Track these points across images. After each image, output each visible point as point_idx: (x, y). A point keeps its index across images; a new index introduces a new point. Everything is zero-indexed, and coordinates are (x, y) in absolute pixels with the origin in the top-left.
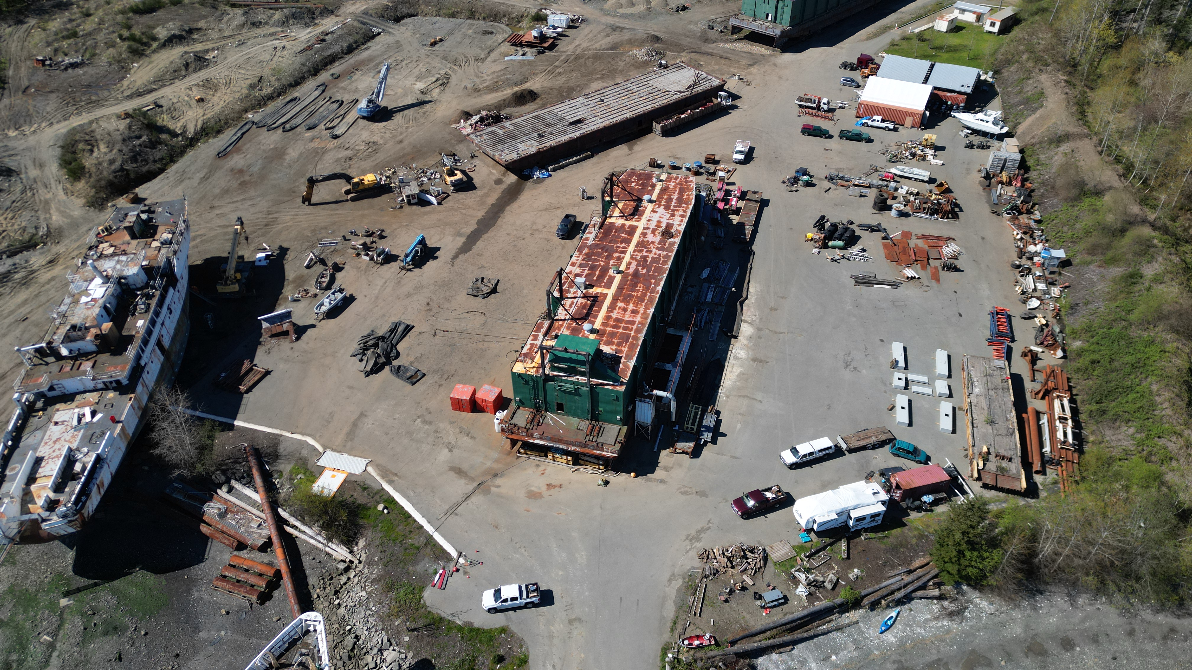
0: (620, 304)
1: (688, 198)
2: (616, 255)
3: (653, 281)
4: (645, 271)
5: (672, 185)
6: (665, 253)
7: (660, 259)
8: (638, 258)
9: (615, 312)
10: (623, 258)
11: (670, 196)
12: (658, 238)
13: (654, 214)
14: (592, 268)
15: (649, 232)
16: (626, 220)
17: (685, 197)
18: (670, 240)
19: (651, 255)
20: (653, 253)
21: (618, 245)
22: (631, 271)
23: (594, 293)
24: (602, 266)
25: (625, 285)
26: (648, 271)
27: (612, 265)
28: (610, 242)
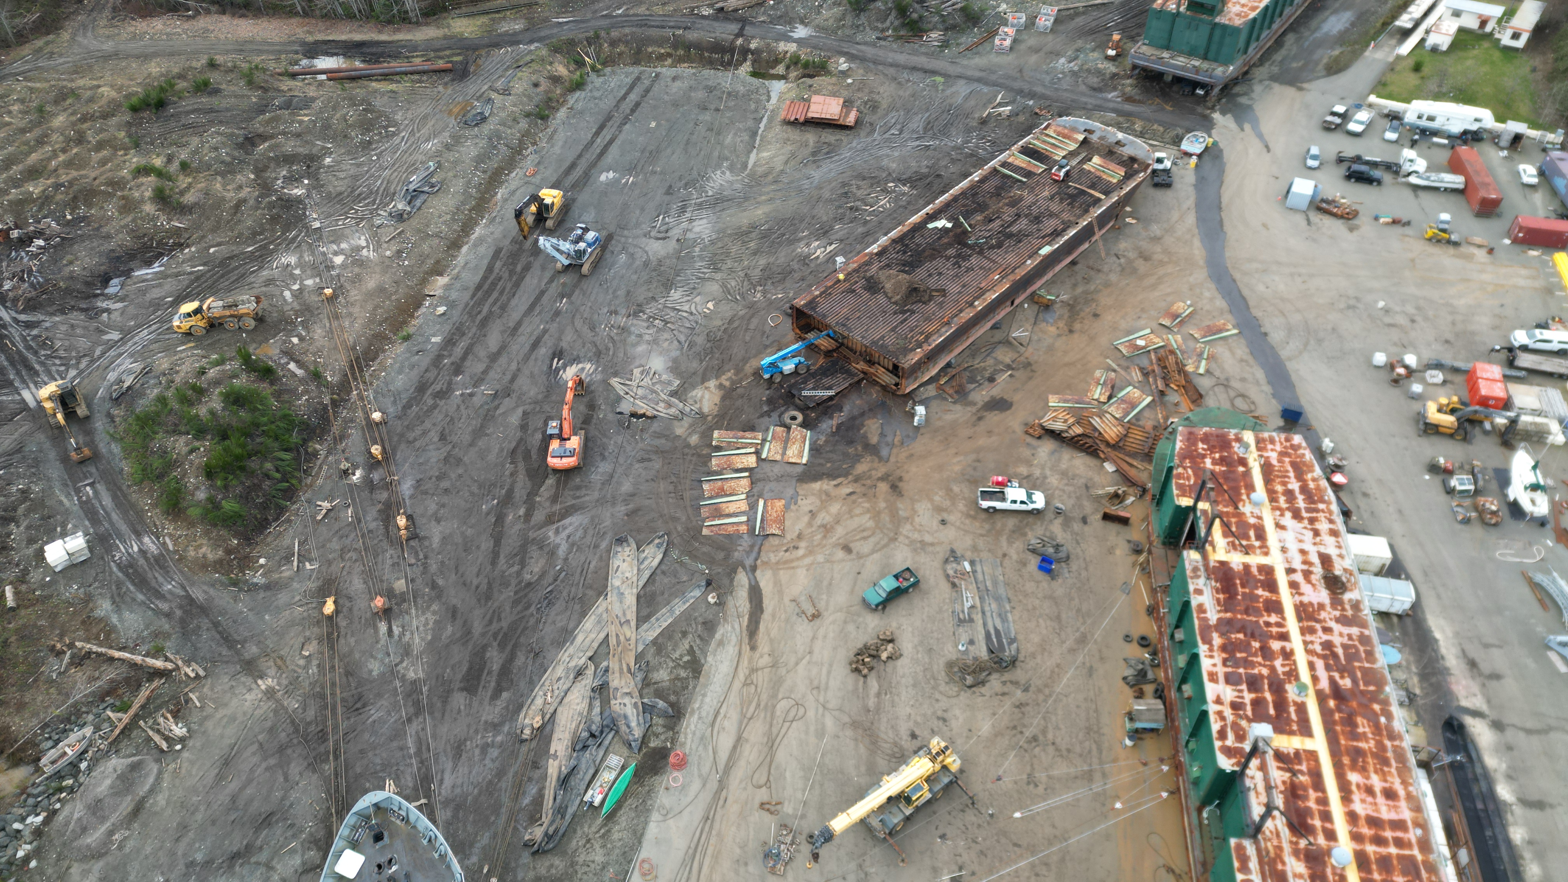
0: (1354, 777)
1: (1318, 488)
2: (1276, 645)
3: (1377, 707)
4: (1348, 682)
5: (1273, 456)
6: (1355, 631)
7: (1357, 650)
9: (1356, 797)
10: (1292, 652)
11: (1284, 484)
12: (1322, 596)
13: (1283, 534)
14: (1253, 684)
15: (1298, 577)
16: (1247, 553)
17: (1312, 485)
18: (1347, 596)
19: (1337, 640)
20: (1336, 632)
21: (1266, 618)
22: (1324, 684)
23: (1292, 752)
24: (1268, 677)
25: (1334, 723)
26: (1355, 681)
27: (1284, 673)
28: (1247, 612)
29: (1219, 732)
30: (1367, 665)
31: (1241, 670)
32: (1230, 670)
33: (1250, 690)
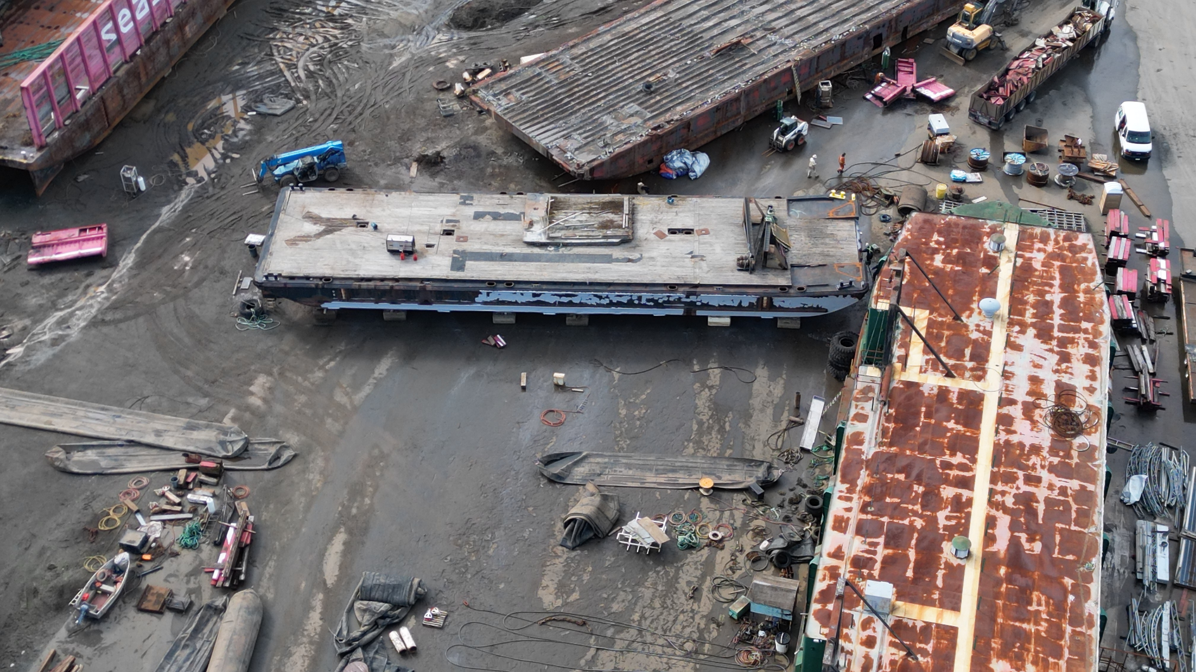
2: (948, 492)
3: (1068, 581)
4: (1037, 547)
5: (1038, 257)
7: (1068, 508)
8: (1009, 501)
10: (970, 502)
11: (1041, 294)
12: (1043, 438)
13: (1015, 356)
14: (897, 536)
15: (1017, 413)
17: (1081, 297)
18: (1080, 440)
19: (1041, 493)
20: (1045, 483)
21: (947, 458)
22: (1001, 545)
23: (919, 625)
24: (919, 531)
25: (998, 595)
26: (1047, 548)
27: (946, 528)
28: (921, 449)
29: (822, 593)
30: (1073, 528)
31: (885, 519)
32: (869, 517)
33: (887, 545)
